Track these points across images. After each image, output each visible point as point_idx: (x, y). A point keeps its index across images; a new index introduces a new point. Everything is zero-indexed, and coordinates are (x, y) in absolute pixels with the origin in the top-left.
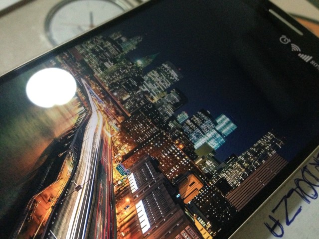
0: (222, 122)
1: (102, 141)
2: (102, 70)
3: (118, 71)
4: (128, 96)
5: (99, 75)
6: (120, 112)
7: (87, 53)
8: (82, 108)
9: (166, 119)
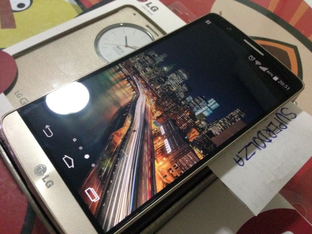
0: (211, 102)
1: (146, 109)
2: (145, 72)
3: (153, 73)
4: (159, 87)
5: (143, 75)
6: (155, 95)
7: (136, 63)
8: (134, 92)
9: (180, 99)
